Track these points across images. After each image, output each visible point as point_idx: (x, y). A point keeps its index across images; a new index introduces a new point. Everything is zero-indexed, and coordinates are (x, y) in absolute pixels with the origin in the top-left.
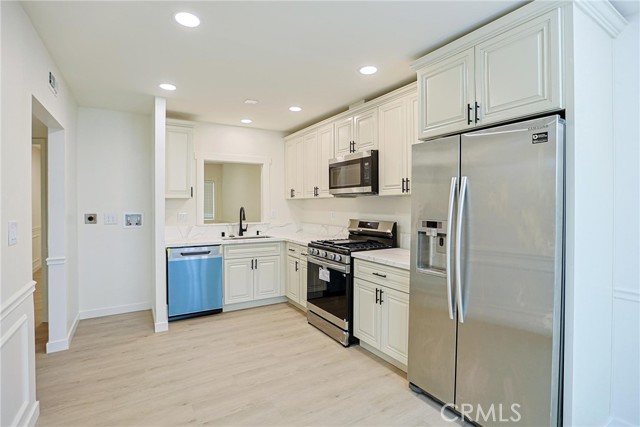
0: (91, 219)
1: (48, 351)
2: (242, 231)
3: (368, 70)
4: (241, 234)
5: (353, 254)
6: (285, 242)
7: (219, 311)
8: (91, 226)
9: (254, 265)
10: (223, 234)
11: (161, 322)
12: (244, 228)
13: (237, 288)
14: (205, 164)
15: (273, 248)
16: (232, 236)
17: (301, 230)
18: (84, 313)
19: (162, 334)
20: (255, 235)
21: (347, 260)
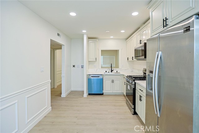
0: (74, 66)
1: (62, 97)
2: (112, 71)
3: (135, 14)
4: (112, 72)
5: (136, 81)
6: (123, 75)
7: (102, 94)
8: (74, 68)
9: (113, 81)
10: (106, 72)
11: (85, 95)
12: (112, 70)
13: (107, 88)
14: (101, 50)
15: (120, 77)
16: (109, 72)
17: (132, 71)
18: (73, 89)
19: (85, 98)
20: (116, 72)
21: (133, 83)
